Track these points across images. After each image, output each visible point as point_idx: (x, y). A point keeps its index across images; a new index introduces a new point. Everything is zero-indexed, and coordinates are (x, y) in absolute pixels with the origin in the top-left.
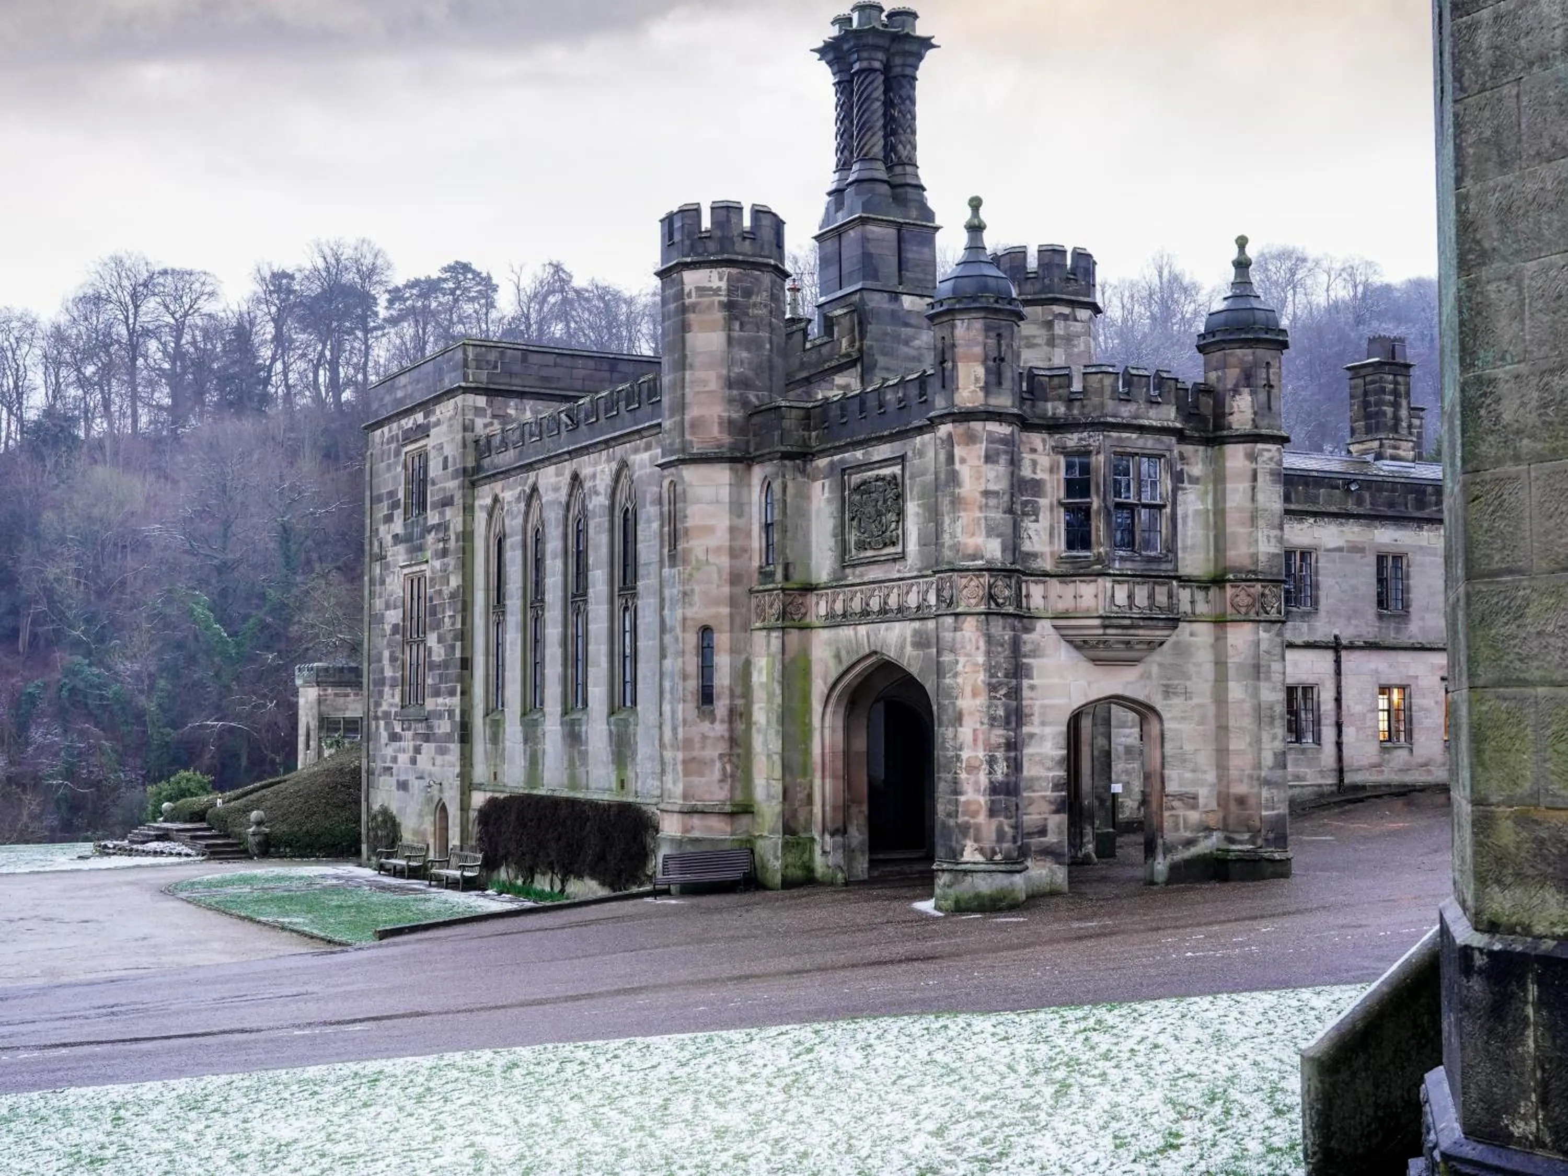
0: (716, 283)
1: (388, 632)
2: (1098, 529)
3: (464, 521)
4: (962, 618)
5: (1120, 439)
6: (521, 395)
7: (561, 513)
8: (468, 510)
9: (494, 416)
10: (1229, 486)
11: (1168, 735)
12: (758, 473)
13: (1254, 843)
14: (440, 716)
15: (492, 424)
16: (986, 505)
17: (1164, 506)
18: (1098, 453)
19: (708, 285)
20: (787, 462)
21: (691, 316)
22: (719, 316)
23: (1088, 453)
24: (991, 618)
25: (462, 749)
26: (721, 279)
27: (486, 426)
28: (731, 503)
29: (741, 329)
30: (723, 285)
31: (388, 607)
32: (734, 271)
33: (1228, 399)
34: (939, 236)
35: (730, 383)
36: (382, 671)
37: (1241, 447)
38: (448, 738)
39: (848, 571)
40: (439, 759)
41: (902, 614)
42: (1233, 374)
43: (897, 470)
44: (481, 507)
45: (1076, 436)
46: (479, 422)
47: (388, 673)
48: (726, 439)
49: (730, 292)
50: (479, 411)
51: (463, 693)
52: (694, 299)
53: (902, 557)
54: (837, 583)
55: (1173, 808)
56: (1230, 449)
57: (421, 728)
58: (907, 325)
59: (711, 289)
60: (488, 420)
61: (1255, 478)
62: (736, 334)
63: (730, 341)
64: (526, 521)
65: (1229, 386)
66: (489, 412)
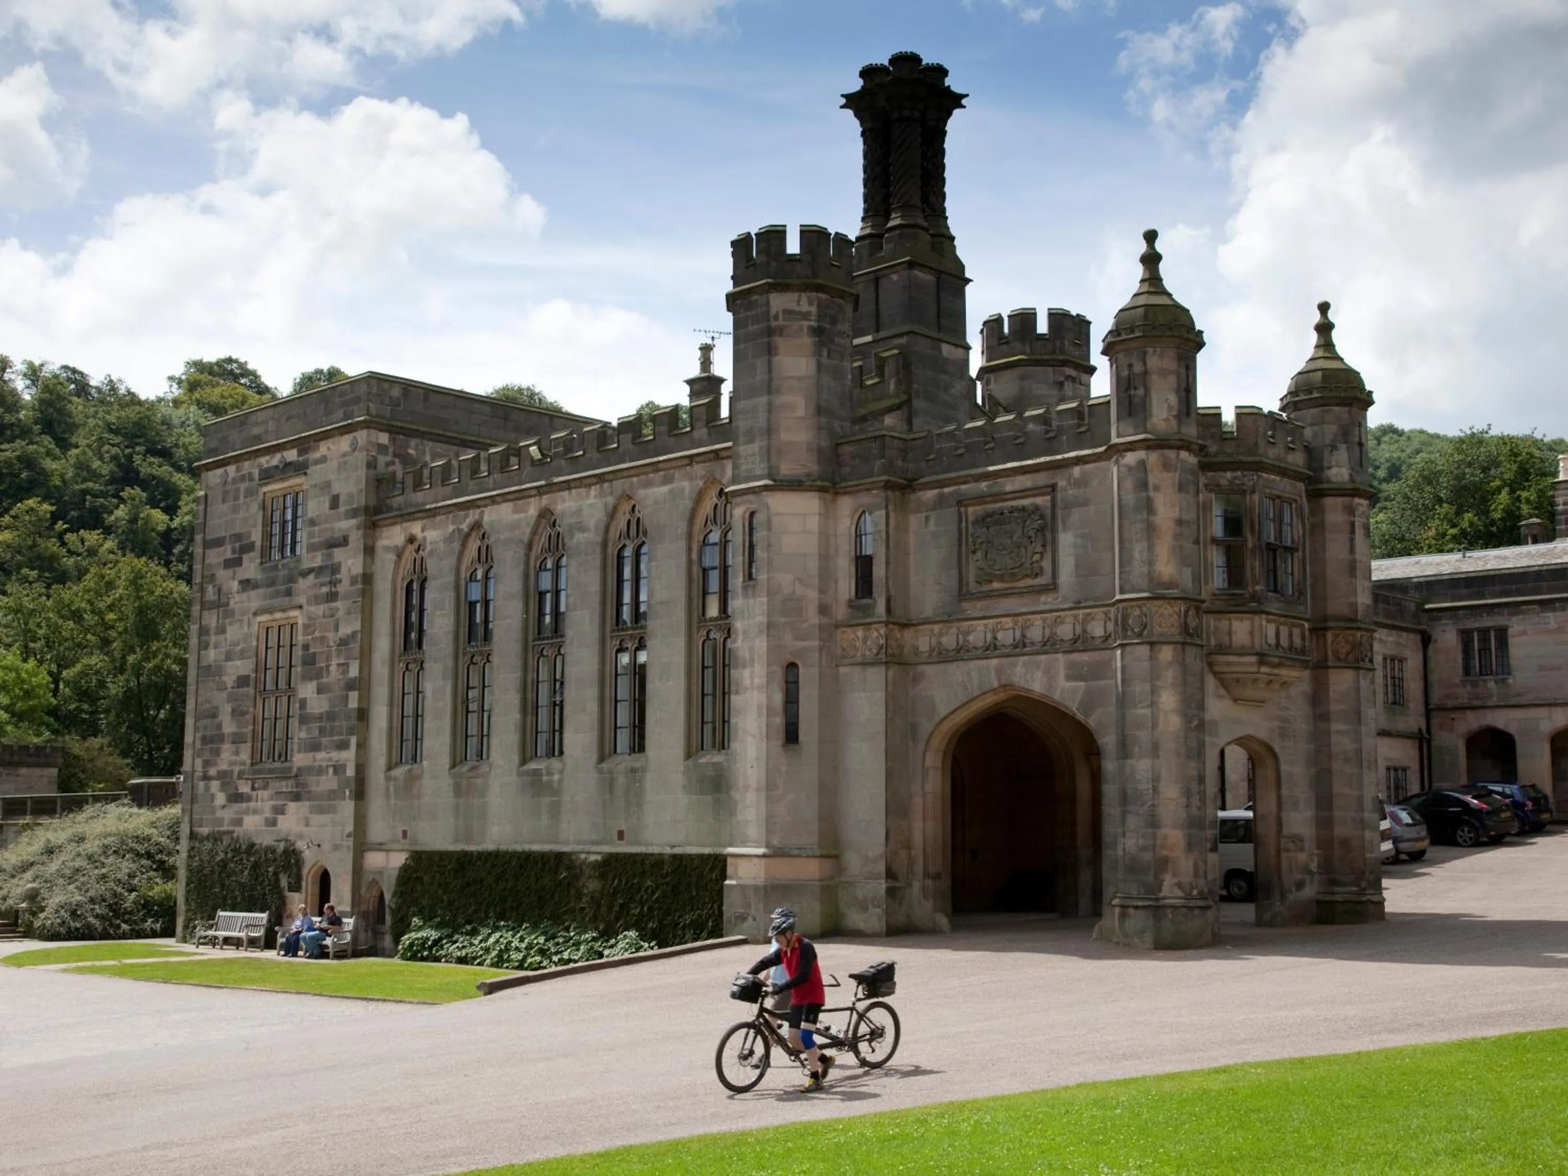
0: (805, 307)
1: (230, 684)
2: (1253, 568)
3: (365, 563)
4: (1157, 647)
5: (1268, 480)
6: (422, 435)
7: (522, 552)
8: (369, 551)
9: (395, 455)
10: (1328, 535)
11: (1284, 777)
12: (846, 504)
13: (1358, 885)
14: (321, 771)
15: (393, 463)
16: (1181, 534)
17: (1297, 550)
18: (1253, 492)
19: (797, 309)
20: (890, 493)
21: (778, 340)
22: (807, 341)
23: (1243, 493)
24: (1187, 648)
25: (356, 806)
26: (810, 304)
27: (388, 464)
28: (820, 533)
29: (829, 356)
30: (813, 309)
31: (228, 657)
32: (823, 296)
33: (1326, 454)
34: (969, 289)
35: (820, 411)
36: (219, 726)
37: (1340, 500)
38: (334, 795)
39: (965, 605)
40: (316, 819)
41: (1050, 645)
42: (1331, 430)
43: (1043, 501)
44: (387, 549)
45: (1229, 475)
46: (382, 460)
47: (229, 727)
48: (814, 468)
49: (820, 318)
50: (382, 448)
51: (359, 746)
52: (781, 322)
53: (1052, 587)
54: (948, 618)
55: (1288, 851)
56: (1329, 501)
57: (287, 786)
58: (945, 372)
59: (800, 313)
60: (389, 458)
61: (1353, 531)
62: (825, 360)
63: (819, 366)
64: (459, 560)
65: (1327, 442)
66: (391, 450)
